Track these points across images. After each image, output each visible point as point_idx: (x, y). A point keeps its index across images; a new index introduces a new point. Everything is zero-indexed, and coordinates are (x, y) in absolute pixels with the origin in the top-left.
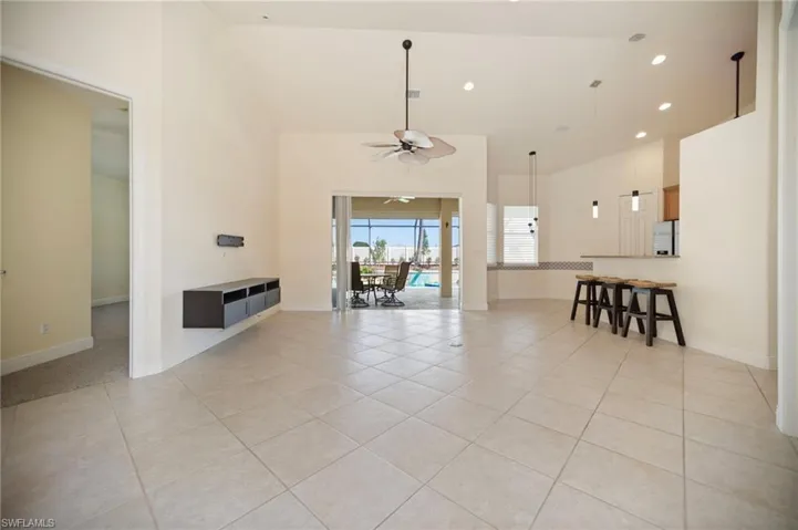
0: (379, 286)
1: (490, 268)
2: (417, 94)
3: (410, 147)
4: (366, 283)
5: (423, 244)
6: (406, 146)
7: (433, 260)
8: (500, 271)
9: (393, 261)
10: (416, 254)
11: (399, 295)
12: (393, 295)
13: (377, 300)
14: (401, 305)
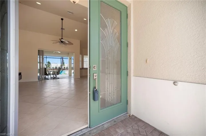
0: (52, 74)
1: (81, 69)
2: (64, 29)
3: (63, 42)
4: (48, 73)
5: (63, 63)
6: (62, 42)
7: (66, 67)
8: (83, 70)
9: (53, 68)
10: (61, 66)
11: (58, 76)
12: (56, 76)
13: (51, 78)
14: (59, 78)
